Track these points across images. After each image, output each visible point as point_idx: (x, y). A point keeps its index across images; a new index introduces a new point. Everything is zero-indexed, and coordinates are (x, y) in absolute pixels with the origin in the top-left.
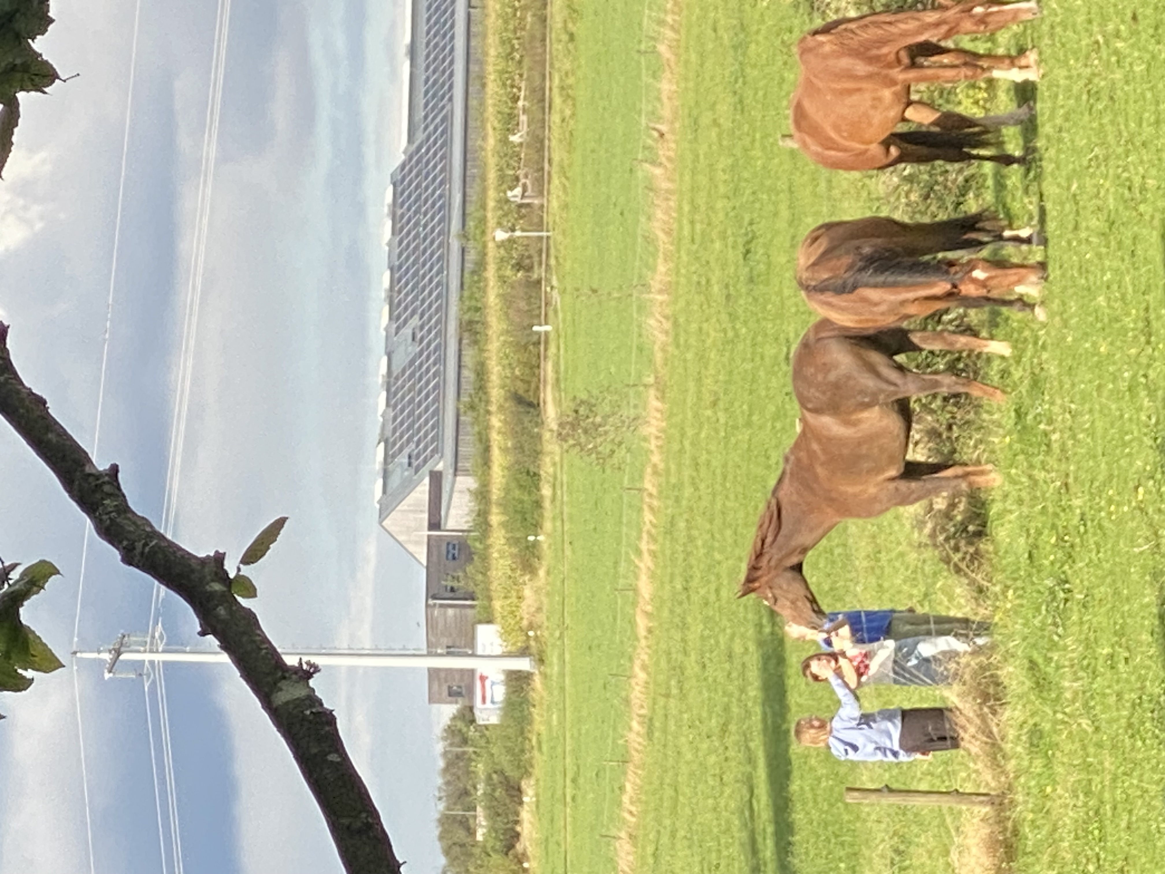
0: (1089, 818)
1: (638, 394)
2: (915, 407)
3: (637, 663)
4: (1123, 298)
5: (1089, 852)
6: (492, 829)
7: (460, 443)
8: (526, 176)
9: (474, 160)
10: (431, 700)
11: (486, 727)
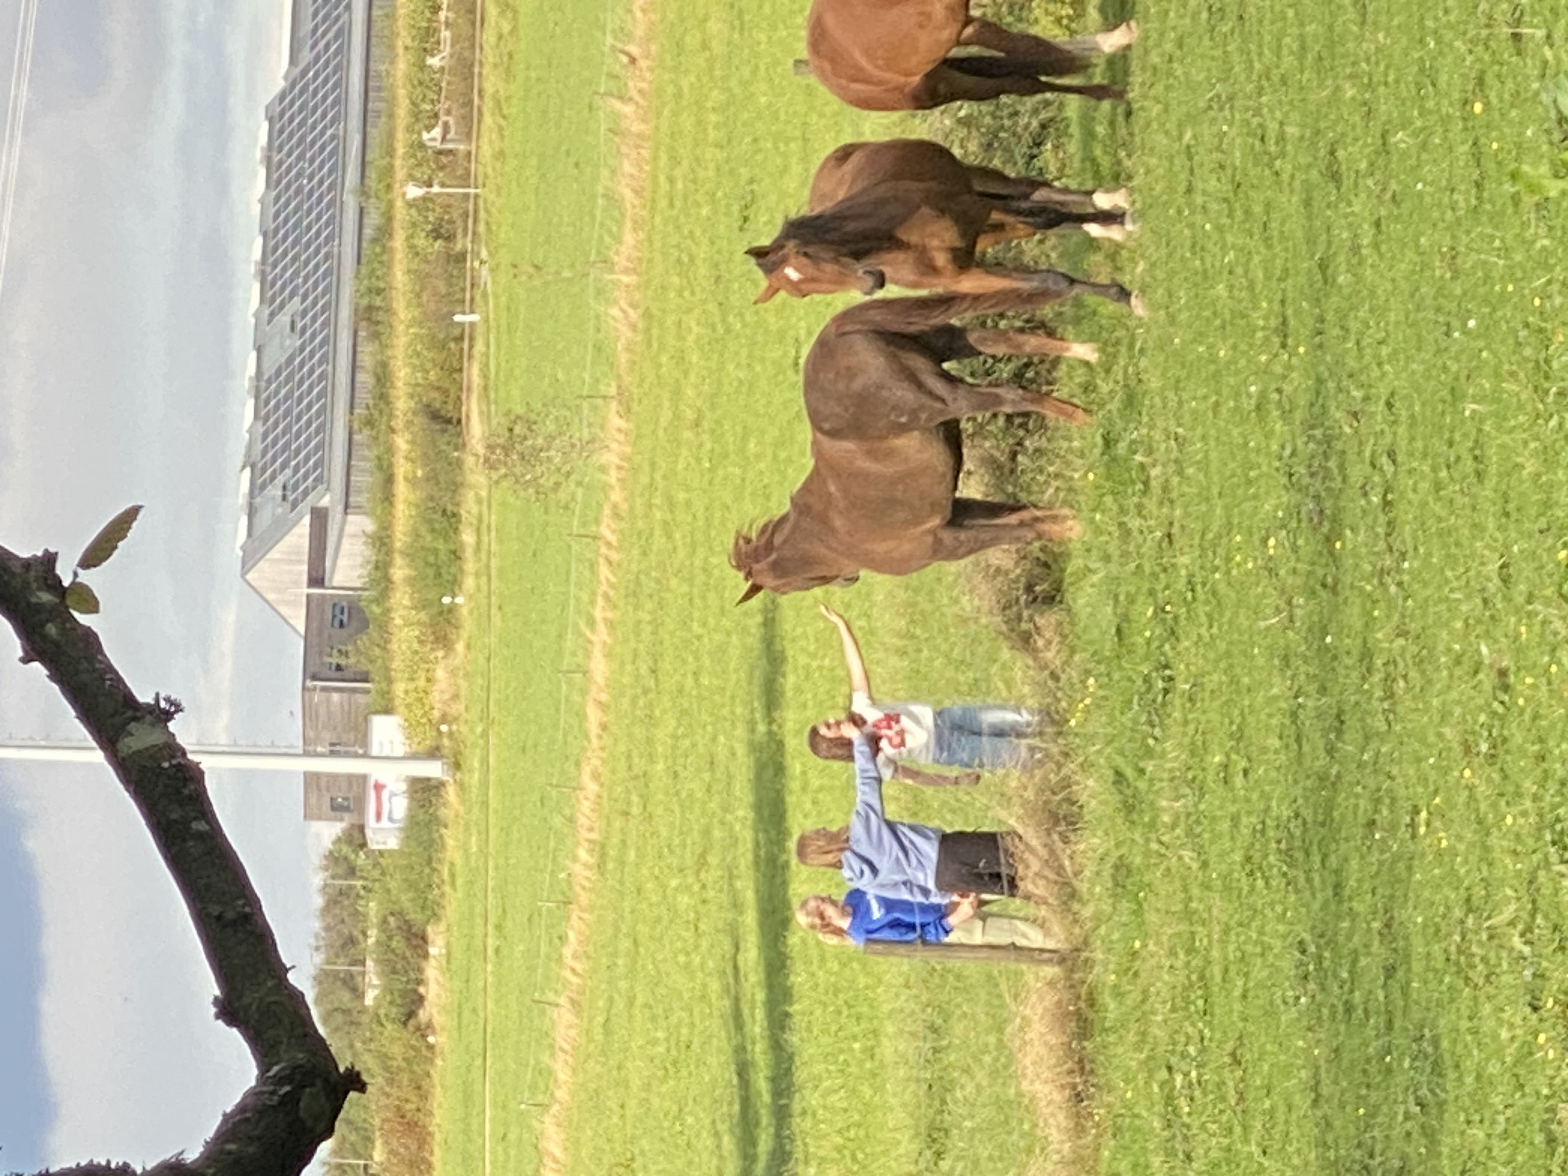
0: (1191, 985)
1: (595, 409)
2: (966, 426)
3: (587, 770)
4: (1251, 287)
5: (1190, 1030)
6: (387, 989)
7: (353, 471)
8: (448, 112)
9: (379, 89)
10: (308, 816)
11: (381, 853)
